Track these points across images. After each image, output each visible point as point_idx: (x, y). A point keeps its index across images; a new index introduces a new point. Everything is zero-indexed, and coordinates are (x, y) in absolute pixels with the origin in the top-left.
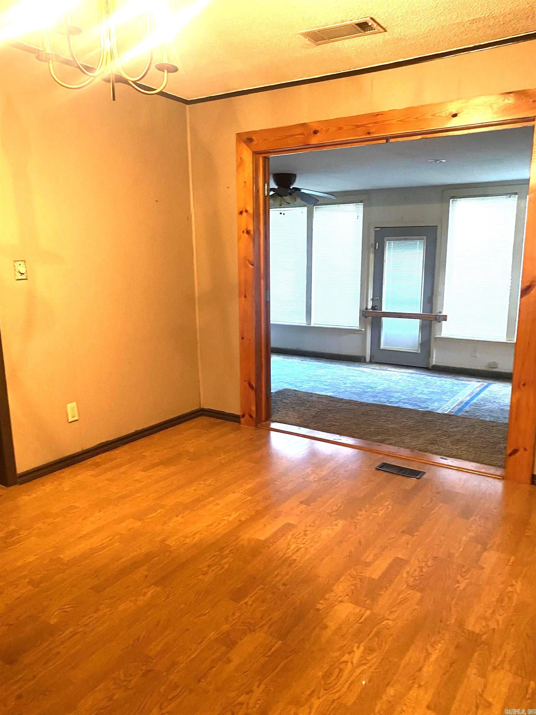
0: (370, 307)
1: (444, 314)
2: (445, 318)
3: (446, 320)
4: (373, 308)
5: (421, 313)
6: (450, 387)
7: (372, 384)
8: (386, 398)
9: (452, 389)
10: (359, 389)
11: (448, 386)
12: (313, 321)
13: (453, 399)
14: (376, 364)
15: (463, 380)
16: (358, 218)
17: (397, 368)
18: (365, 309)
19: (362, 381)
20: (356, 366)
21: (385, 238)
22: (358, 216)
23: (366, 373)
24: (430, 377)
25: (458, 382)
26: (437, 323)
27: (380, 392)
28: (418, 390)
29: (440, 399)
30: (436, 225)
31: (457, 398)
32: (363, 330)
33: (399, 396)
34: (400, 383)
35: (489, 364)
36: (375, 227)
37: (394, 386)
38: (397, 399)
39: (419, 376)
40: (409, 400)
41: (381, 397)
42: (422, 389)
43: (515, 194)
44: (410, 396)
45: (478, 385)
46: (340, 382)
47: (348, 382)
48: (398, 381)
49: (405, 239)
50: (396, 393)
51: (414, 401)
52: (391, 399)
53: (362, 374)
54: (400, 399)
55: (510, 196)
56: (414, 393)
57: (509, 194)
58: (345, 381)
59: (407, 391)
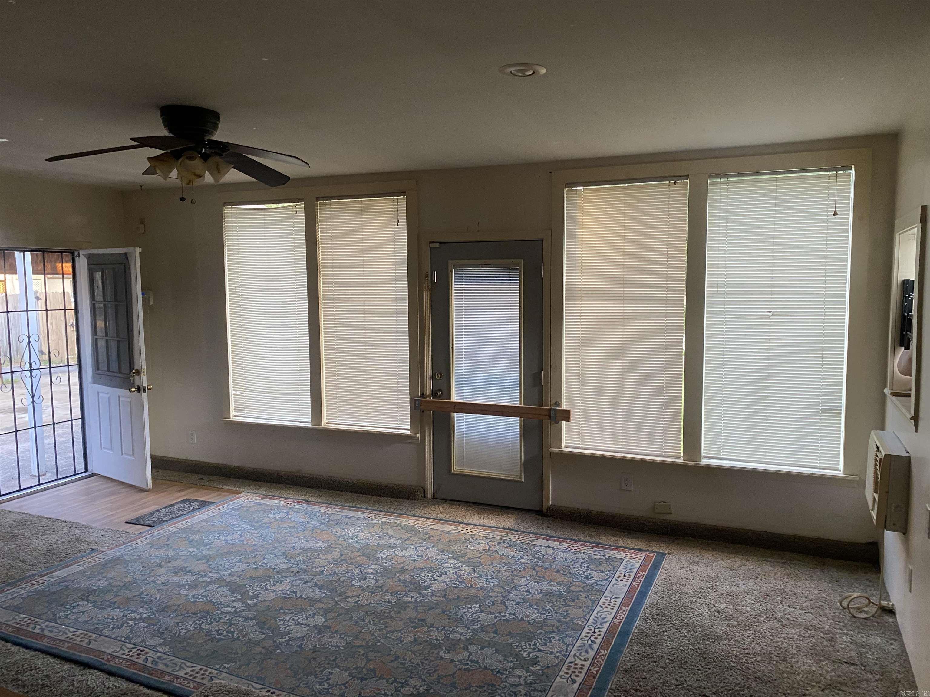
0: (428, 391)
1: (564, 407)
2: (566, 415)
3: (568, 419)
4: (434, 394)
5: (523, 405)
6: (584, 572)
7: (423, 575)
8: (444, 627)
9: (588, 579)
10: (388, 597)
11: (579, 569)
12: (325, 417)
13: (591, 620)
14: (445, 505)
15: (609, 547)
16: (398, 225)
17: (484, 513)
18: (420, 397)
19: (402, 563)
20: (404, 512)
21: (449, 261)
22: (398, 222)
23: (418, 534)
24: (544, 539)
25: (600, 556)
26: (553, 424)
27: (434, 606)
28: (517, 590)
29: (564, 620)
30: (540, 237)
31: (599, 614)
32: (418, 435)
33: (474, 615)
34: (481, 567)
35: (655, 505)
36: (431, 241)
37: (468, 578)
38: (468, 629)
39: (523, 538)
40: (495, 632)
41: (432, 626)
42: (526, 585)
43: (685, 178)
44: (500, 613)
45: (641, 561)
46: (353, 573)
47: (372, 571)
48: (479, 558)
49: (486, 265)
50: (469, 606)
51: (507, 635)
52: (454, 629)
53: (408, 539)
54: (474, 629)
55: (675, 182)
56: (508, 600)
57: (674, 178)
58: (366, 566)
59: (494, 595)
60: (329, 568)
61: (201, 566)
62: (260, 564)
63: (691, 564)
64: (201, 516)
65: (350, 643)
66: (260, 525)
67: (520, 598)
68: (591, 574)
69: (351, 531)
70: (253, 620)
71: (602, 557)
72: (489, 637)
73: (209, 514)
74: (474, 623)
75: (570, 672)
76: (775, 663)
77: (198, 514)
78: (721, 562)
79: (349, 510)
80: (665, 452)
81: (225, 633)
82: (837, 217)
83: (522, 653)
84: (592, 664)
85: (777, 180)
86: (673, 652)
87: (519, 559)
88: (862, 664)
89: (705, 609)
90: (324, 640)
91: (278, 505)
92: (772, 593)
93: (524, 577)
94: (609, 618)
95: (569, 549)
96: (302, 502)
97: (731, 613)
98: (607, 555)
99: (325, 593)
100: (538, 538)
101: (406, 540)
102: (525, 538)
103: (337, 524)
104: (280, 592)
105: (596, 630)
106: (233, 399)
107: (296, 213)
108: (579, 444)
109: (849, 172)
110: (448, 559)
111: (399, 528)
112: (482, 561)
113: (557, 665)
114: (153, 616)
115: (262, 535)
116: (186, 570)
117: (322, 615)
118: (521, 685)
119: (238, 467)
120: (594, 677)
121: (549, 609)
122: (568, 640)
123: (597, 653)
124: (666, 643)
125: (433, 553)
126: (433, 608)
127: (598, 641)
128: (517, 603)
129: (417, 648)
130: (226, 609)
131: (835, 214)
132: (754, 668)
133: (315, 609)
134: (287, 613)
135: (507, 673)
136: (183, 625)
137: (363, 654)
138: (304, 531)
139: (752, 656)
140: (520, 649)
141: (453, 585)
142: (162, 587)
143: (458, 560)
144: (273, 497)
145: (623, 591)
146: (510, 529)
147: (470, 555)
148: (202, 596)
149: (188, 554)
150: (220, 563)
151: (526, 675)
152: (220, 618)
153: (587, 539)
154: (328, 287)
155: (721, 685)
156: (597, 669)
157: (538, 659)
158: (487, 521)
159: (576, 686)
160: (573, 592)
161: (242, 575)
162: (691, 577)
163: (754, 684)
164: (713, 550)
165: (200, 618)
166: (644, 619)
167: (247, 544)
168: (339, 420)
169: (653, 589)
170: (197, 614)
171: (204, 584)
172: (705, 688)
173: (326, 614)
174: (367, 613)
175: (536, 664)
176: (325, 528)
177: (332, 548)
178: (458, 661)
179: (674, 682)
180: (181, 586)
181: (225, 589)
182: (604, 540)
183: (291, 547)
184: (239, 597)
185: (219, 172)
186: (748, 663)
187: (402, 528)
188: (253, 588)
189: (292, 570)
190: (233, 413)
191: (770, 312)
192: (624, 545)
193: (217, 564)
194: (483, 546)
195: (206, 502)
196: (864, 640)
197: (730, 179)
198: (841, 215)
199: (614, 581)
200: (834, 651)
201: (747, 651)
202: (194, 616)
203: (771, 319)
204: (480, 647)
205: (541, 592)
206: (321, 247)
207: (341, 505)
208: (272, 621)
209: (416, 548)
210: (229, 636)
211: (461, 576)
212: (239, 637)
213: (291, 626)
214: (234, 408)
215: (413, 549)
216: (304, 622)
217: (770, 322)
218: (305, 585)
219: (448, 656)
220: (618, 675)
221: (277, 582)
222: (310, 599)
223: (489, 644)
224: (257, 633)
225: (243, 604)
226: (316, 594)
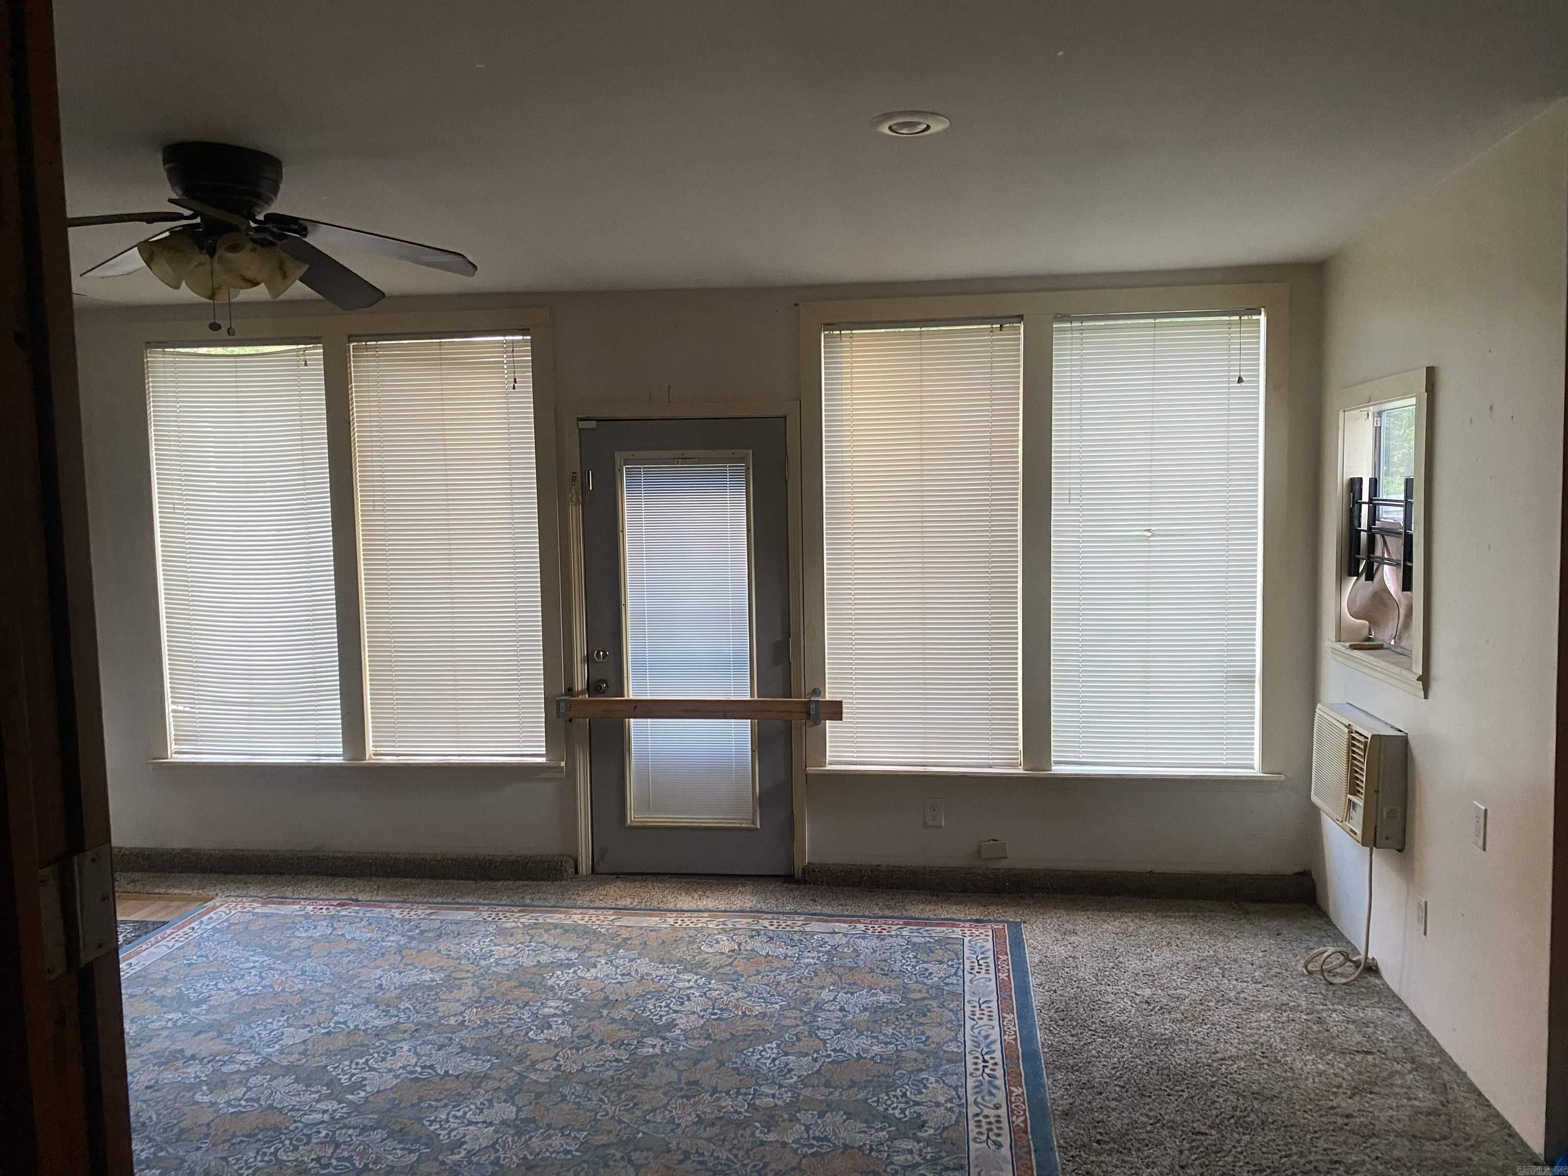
0: (580, 684)
1: (828, 697)
2: (835, 710)
3: (838, 716)
4: (593, 687)
5: (756, 698)
6: (914, 967)
7: (651, 1007)
8: (739, 1089)
9: (927, 977)
10: (611, 1053)
11: (902, 962)
12: (371, 744)
13: (969, 1044)
14: (619, 883)
15: (928, 922)
16: (514, 388)
17: (695, 891)
18: (565, 694)
19: (602, 990)
20: (553, 903)
21: (616, 453)
22: (515, 382)
23: (601, 939)
24: (819, 921)
25: (923, 937)
26: (811, 726)
27: (700, 1056)
28: (824, 1010)
29: (926, 1048)
30: (781, 414)
31: (976, 1031)
32: (563, 764)
33: (777, 1062)
34: (743, 979)
35: (980, 846)
36: (581, 416)
37: (730, 1001)
38: (780, 1086)
39: (785, 923)
40: (827, 1085)
41: (715, 1090)
42: (834, 1000)
43: (1017, 319)
44: (818, 1052)
45: (990, 938)
46: (520, 1019)
47: (553, 1011)
48: (730, 964)
49: (685, 459)
50: (760, 1048)
51: (850, 1087)
52: (755, 1090)
53: (588, 948)
54: (790, 1085)
55: (1001, 326)
56: (819, 1028)
57: (1000, 320)
58: (539, 1004)
59: (791, 1024)
60: (471, 1015)
61: (209, 1045)
62: (333, 1025)
63: (1065, 934)
64: (152, 949)
65: (586, 1142)
66: (289, 954)
67: (836, 1023)
68: (926, 970)
69: (476, 946)
70: (375, 1129)
71: (928, 939)
72: (822, 1095)
73: (170, 944)
74: (784, 1076)
75: (984, 1130)
76: (1266, 1067)
77: (144, 947)
78: (1105, 926)
79: (448, 909)
80: (993, 759)
81: (334, 1162)
82: (1243, 384)
83: (891, 1111)
84: (1010, 1112)
85: (1155, 326)
86: (1118, 1074)
87: (798, 959)
88: (1379, 1051)
89: (1125, 1000)
90: (536, 1142)
91: (303, 913)
92: (1204, 964)
93: (823, 988)
94: (995, 1034)
95: (869, 932)
96: (347, 904)
97: (1165, 1001)
98: (934, 935)
99: (489, 1061)
100: (812, 920)
101: (585, 951)
102: (789, 923)
103: (440, 936)
104: (401, 1071)
105: (987, 1057)
106: (171, 720)
107: (306, 365)
108: (854, 757)
109: (1255, 317)
110: (679, 973)
111: (560, 931)
112: (739, 969)
113: (957, 1122)
114: (162, 1154)
115: (304, 972)
116: (183, 1056)
117: (505, 1101)
118: (920, 1165)
119: (187, 851)
120: (1026, 1132)
121: (893, 1034)
122: (952, 1080)
123: (1009, 1094)
124: (1100, 1062)
125: (643, 966)
126: (701, 1060)
127: (999, 1072)
128: (837, 1032)
129: (710, 1132)
130: (311, 1117)
131: (1240, 380)
132: (1244, 1080)
133: (487, 1092)
134: (437, 1108)
135: (886, 1149)
136: (238, 1160)
137: (622, 1158)
138: (383, 955)
139: (1231, 1062)
140: (884, 1106)
141: (713, 1017)
142: (149, 1095)
143: (697, 974)
144: (283, 900)
145: (990, 989)
146: (757, 912)
147: (713, 962)
148: (247, 1100)
149: (170, 1025)
150: (248, 1034)
151: (917, 1147)
152: (309, 1137)
153: (887, 912)
154: (374, 501)
155: (1214, 1112)
156: (1022, 1119)
157: (923, 1118)
158: (709, 902)
159: (1005, 1151)
160: (915, 1000)
161: (306, 1050)
162: (1078, 955)
163: (1256, 1104)
164: (1084, 909)
165: (268, 1142)
166: (1045, 1028)
167: (283, 990)
168: (399, 747)
169: (1032, 981)
170: (257, 1135)
171: (237, 1078)
172: (1193, 1122)
173: (512, 1098)
174: (587, 1084)
175: (923, 1126)
176: (423, 946)
177: (455, 979)
178: (793, 1142)
179: (1144, 1119)
180: (193, 1088)
181: (287, 1080)
182: (916, 910)
183: (376, 988)
184: (325, 1091)
185: (285, 277)
186: (1231, 1074)
187: (566, 931)
188: (343, 1070)
189: (401, 1027)
190: (172, 747)
191: (1149, 531)
192: (949, 916)
193: (241, 1035)
194: (726, 945)
195: (146, 923)
196: (1362, 1015)
197: (1085, 324)
198: (1249, 382)
199: (968, 977)
200: (1333, 1038)
201: (1220, 1055)
202: (253, 1140)
203: (1150, 541)
204: (815, 1113)
205: (866, 1009)
206: (358, 427)
207: (428, 903)
208: (417, 1127)
209: (611, 962)
210: (347, 1167)
211: (716, 999)
212: (366, 1165)
213: (457, 1129)
214: (173, 737)
215: (606, 963)
216: (480, 1118)
217: (1150, 546)
218: (441, 1052)
219: (772, 1137)
220: (1058, 1123)
221: (386, 1053)
222: (468, 1075)
223: (829, 1106)
224: (398, 1151)
225: (340, 1103)
226: (472, 1065)
